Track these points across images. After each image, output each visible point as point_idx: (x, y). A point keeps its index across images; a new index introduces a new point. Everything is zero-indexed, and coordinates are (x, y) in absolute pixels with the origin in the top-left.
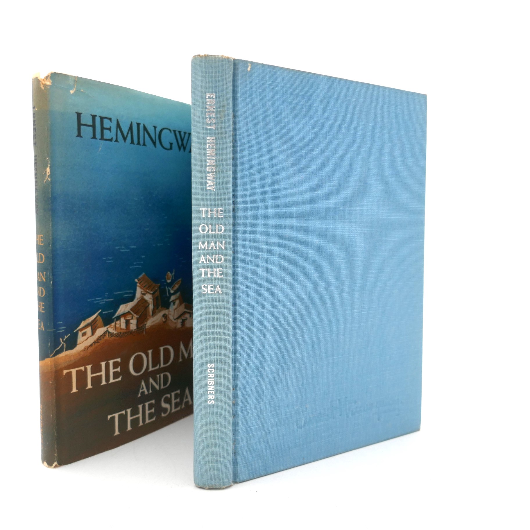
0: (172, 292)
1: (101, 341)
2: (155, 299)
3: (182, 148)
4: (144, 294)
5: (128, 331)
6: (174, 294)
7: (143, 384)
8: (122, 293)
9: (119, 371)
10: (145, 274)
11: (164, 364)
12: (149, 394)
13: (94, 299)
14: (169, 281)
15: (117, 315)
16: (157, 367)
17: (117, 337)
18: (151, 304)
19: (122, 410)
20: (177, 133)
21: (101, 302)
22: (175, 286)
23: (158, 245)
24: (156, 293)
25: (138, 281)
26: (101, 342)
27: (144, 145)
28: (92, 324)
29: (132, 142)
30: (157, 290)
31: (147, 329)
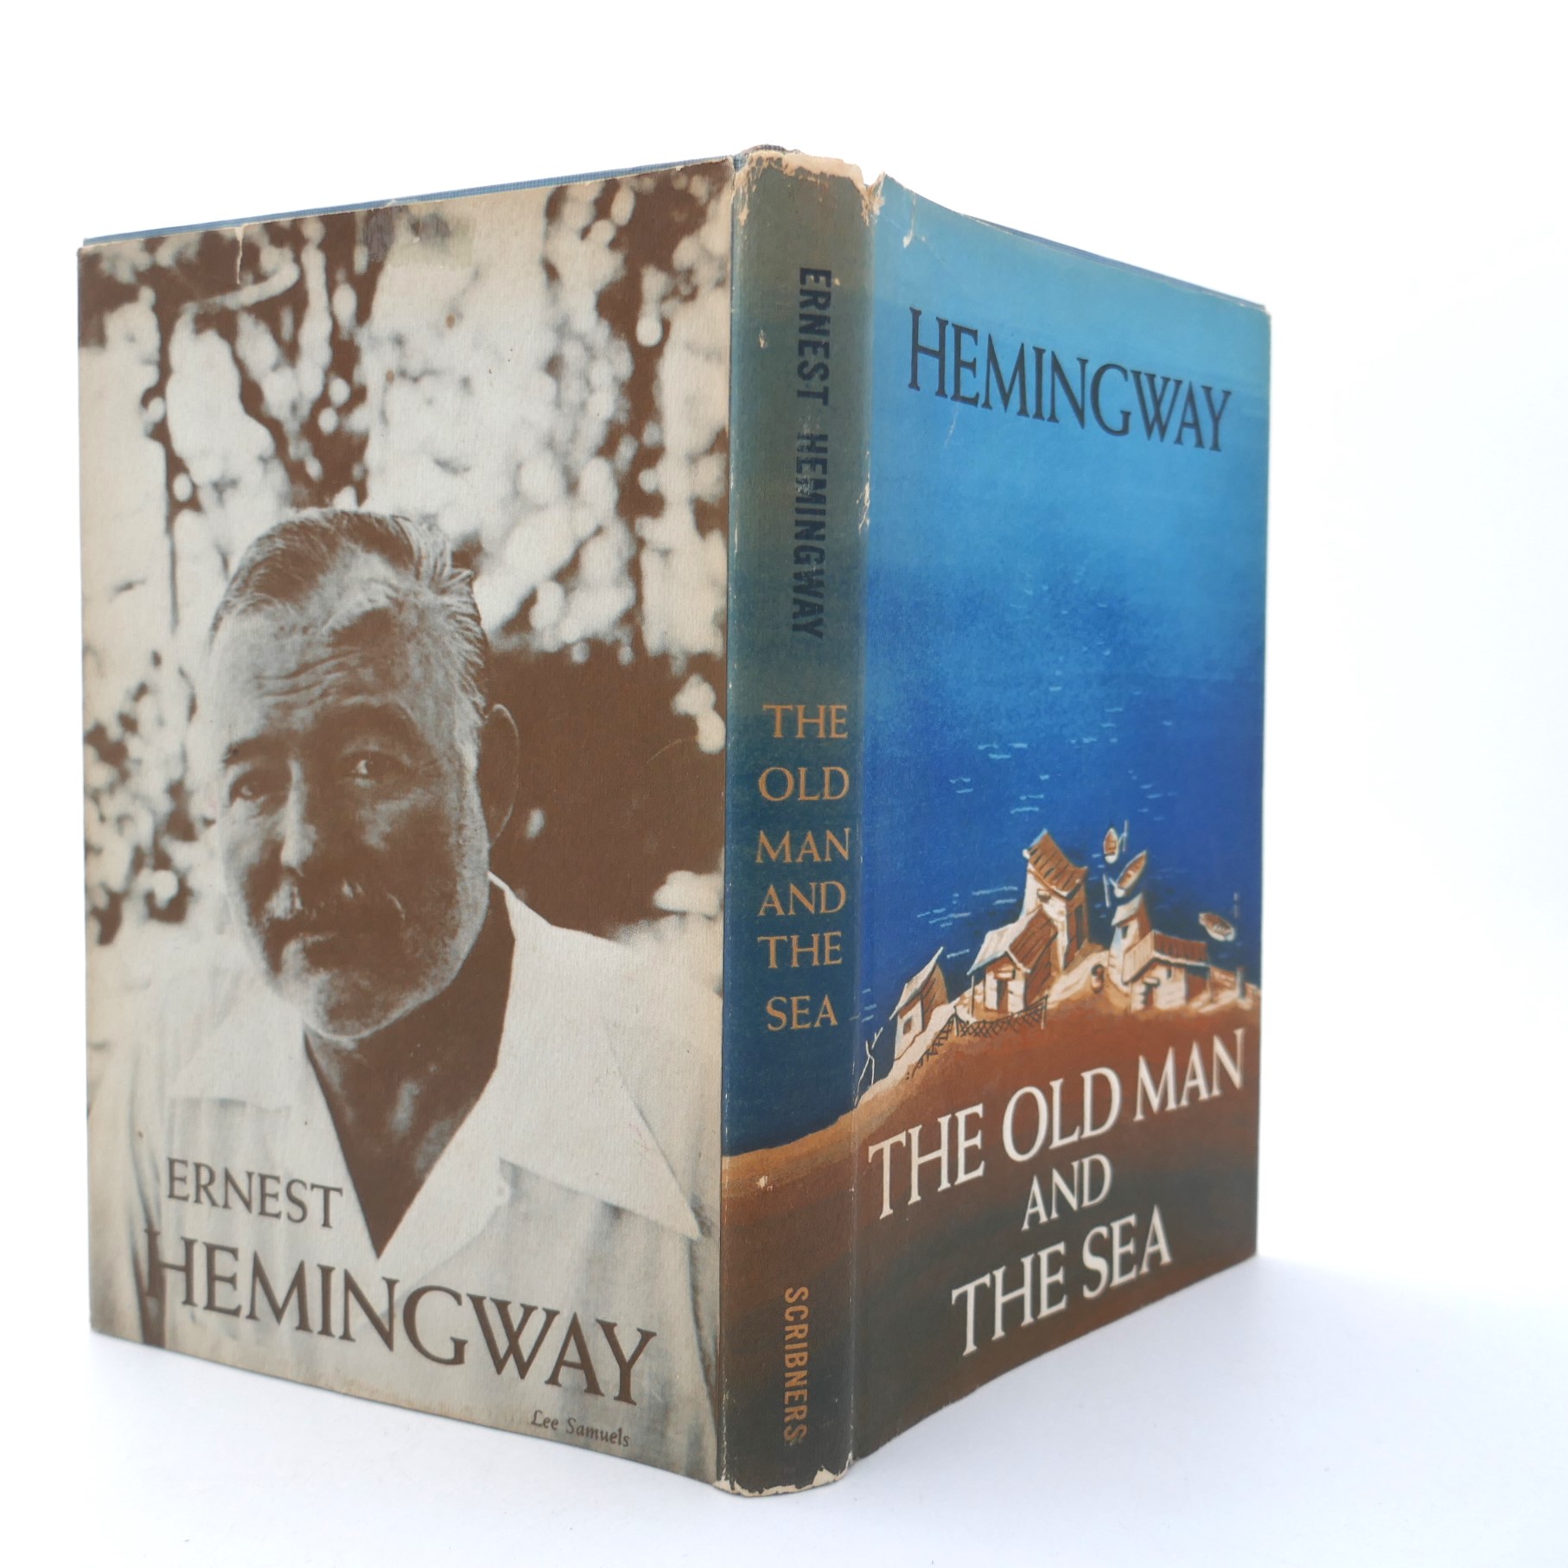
0: (1119, 893)
1: (940, 1047)
2: (1074, 915)
3: (1156, 431)
4: (1045, 899)
5: (1002, 1016)
6: (1124, 901)
7: (1036, 1188)
8: (991, 894)
9: (979, 1147)
10: (1050, 833)
11: (1095, 1126)
12: (1051, 1222)
13: (928, 913)
14: (1111, 859)
15: (977, 964)
16: (1074, 1138)
17: (977, 1034)
18: (1063, 930)
19: (983, 1275)
20: (1144, 379)
21: (943, 922)
22: (1129, 876)
23: (1086, 740)
24: (1076, 896)
25: (1032, 854)
26: (942, 1050)
27: (1053, 418)
28: (924, 993)
29: (1023, 411)
30: (1078, 886)
31: (1051, 1010)
